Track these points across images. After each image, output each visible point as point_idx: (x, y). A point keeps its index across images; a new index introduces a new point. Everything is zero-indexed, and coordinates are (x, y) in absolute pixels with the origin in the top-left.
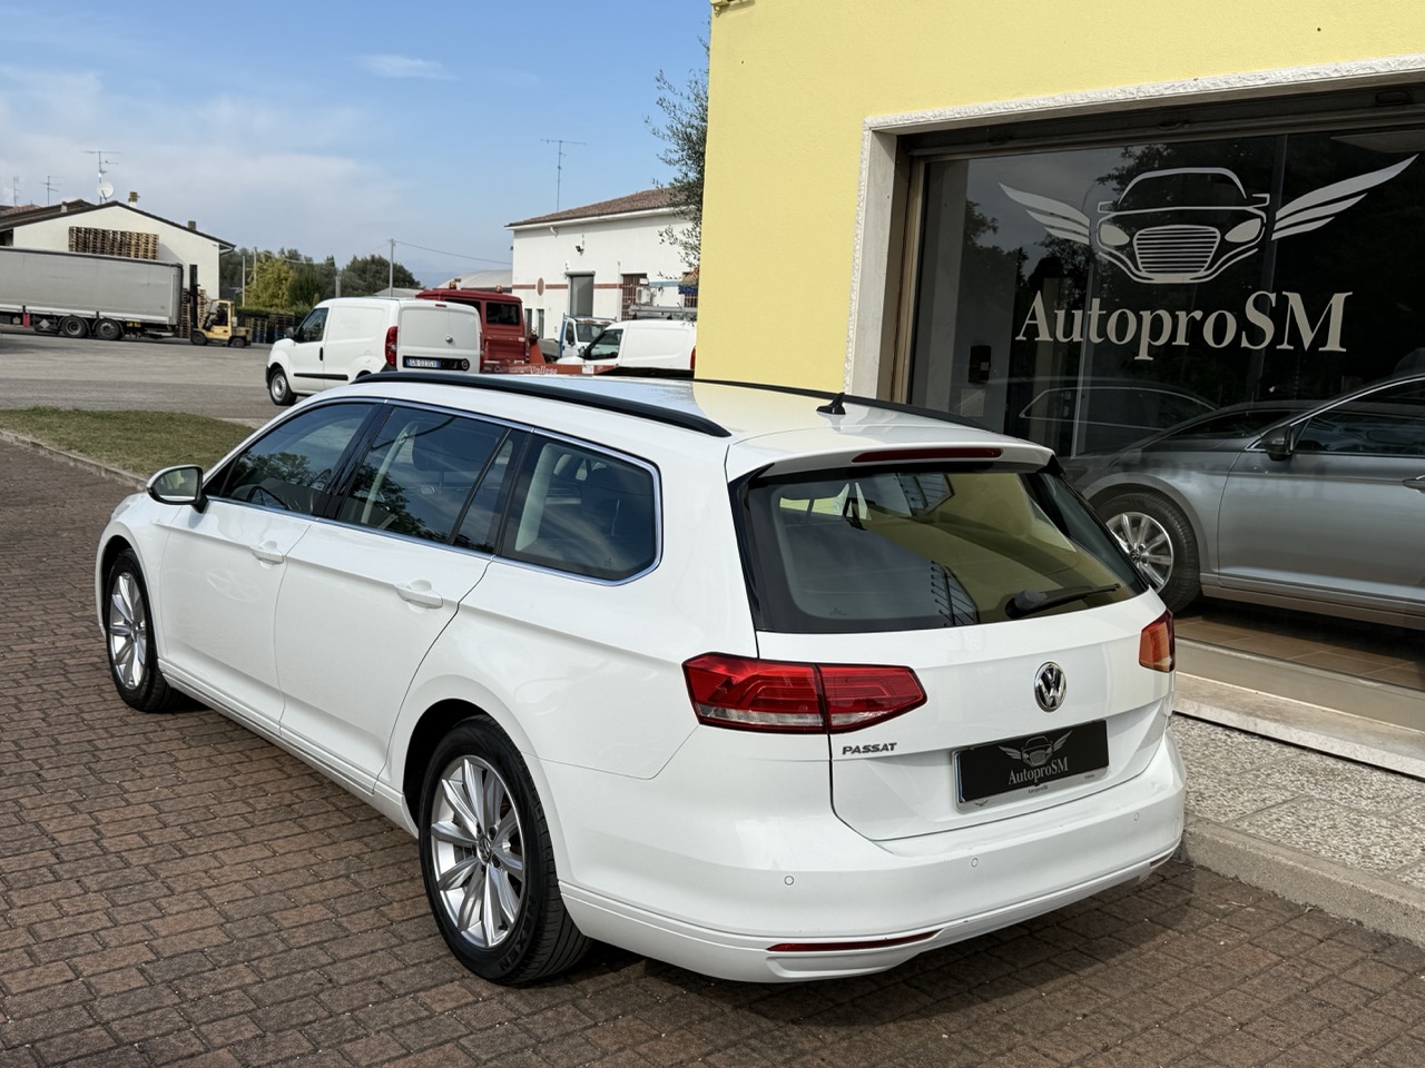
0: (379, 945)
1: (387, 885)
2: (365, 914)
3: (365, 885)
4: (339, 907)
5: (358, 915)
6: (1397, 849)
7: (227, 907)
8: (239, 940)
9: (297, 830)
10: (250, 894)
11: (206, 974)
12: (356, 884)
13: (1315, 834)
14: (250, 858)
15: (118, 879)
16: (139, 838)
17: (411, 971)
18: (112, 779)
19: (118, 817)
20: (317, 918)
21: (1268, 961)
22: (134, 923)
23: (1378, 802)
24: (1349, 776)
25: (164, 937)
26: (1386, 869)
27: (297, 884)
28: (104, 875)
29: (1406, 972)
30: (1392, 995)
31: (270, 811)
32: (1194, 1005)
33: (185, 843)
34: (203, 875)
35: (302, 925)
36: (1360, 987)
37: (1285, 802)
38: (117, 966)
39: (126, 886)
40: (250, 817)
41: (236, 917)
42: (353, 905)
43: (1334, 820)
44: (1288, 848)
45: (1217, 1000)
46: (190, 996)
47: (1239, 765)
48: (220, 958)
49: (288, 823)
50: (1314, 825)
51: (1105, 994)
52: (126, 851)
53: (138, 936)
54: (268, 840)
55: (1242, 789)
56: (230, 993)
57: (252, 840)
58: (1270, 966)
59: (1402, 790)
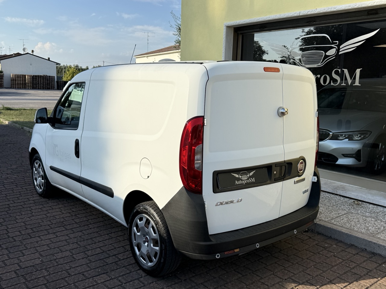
0: (84, 263)
1: (88, 245)
2: (80, 254)
3: (82, 245)
4: (74, 252)
5: (79, 254)
6: (376, 227)
7: (42, 253)
8: (44, 262)
9: (64, 229)
10: (49, 248)
11: (33, 273)
12: (79, 245)
13: (353, 223)
14: (50, 238)
15: (11, 245)
16: (19, 233)
17: (92, 271)
18: (13, 215)
19: (13, 226)
20: (67, 255)
21: (339, 261)
22: (15, 258)
23: (371, 214)
24: (363, 206)
25: (23, 262)
26: (373, 233)
27: (62, 245)
28: (8, 244)
29: (379, 264)
30: (375, 270)
31: (57, 224)
32: (317, 276)
33: (32, 234)
34: (36, 243)
35: (62, 258)
36: (365, 268)
37: (345, 214)
38: (8, 271)
39: (14, 247)
40: (51, 225)
41: (44, 255)
42: (77, 251)
43: (358, 219)
44: (345, 228)
45: (324, 274)
46: (28, 280)
47: (332, 203)
48: (38, 268)
49: (61, 227)
50: (353, 221)
51: (292, 273)
52: (15, 236)
53: (15, 262)
54: (55, 232)
55: (332, 211)
56: (40, 279)
57: (51, 233)
58: (340, 263)
59: (378, 210)
